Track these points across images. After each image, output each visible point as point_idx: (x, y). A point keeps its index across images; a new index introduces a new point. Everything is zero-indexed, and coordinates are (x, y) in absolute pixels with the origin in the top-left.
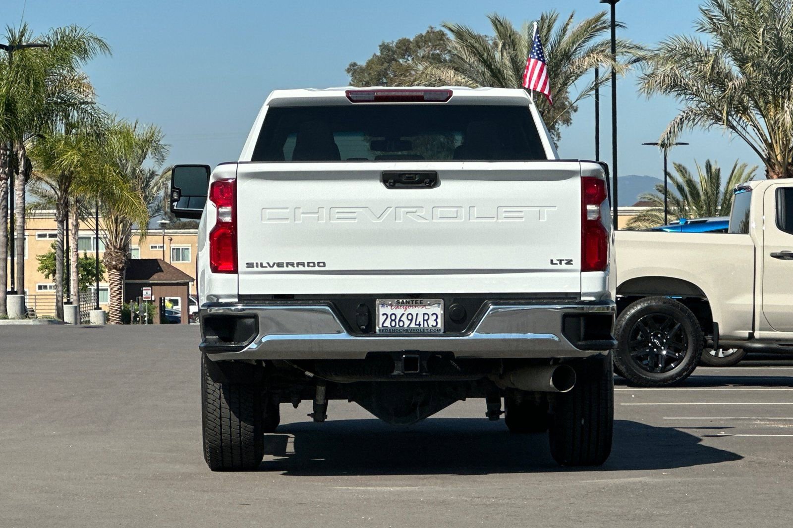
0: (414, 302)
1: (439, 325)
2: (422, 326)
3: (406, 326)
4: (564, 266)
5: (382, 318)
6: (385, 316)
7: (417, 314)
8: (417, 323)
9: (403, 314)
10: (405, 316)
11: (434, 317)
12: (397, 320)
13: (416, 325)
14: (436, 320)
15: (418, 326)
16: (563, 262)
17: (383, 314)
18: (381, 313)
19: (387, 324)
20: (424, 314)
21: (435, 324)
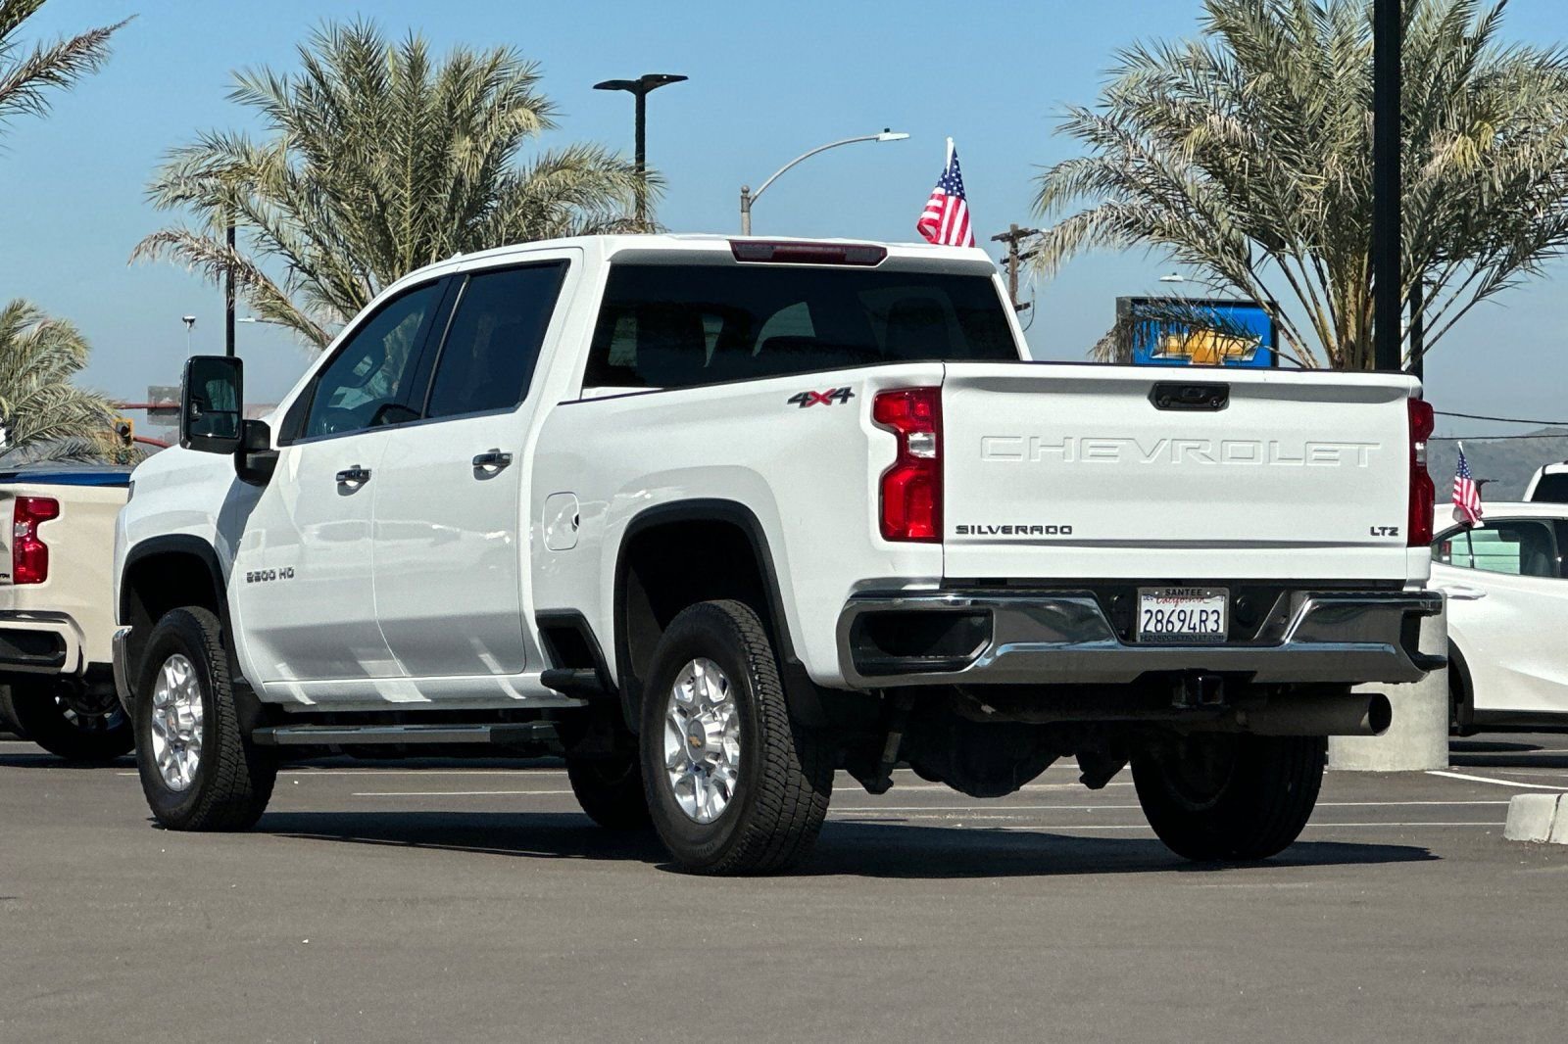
0: (1190, 592)
1: (1221, 630)
2: (1197, 631)
3: (1176, 630)
4: (1387, 538)
5: (1144, 618)
6: (1149, 615)
7: (1192, 611)
8: (1192, 626)
9: (1173, 611)
10: (1175, 614)
11: (1215, 616)
12: (1164, 622)
13: (1189, 628)
14: (1217, 622)
15: (1192, 631)
16: (1387, 532)
17: (1147, 612)
18: (1143, 609)
19: (1151, 628)
20: (1202, 611)
21: (1215, 629)
